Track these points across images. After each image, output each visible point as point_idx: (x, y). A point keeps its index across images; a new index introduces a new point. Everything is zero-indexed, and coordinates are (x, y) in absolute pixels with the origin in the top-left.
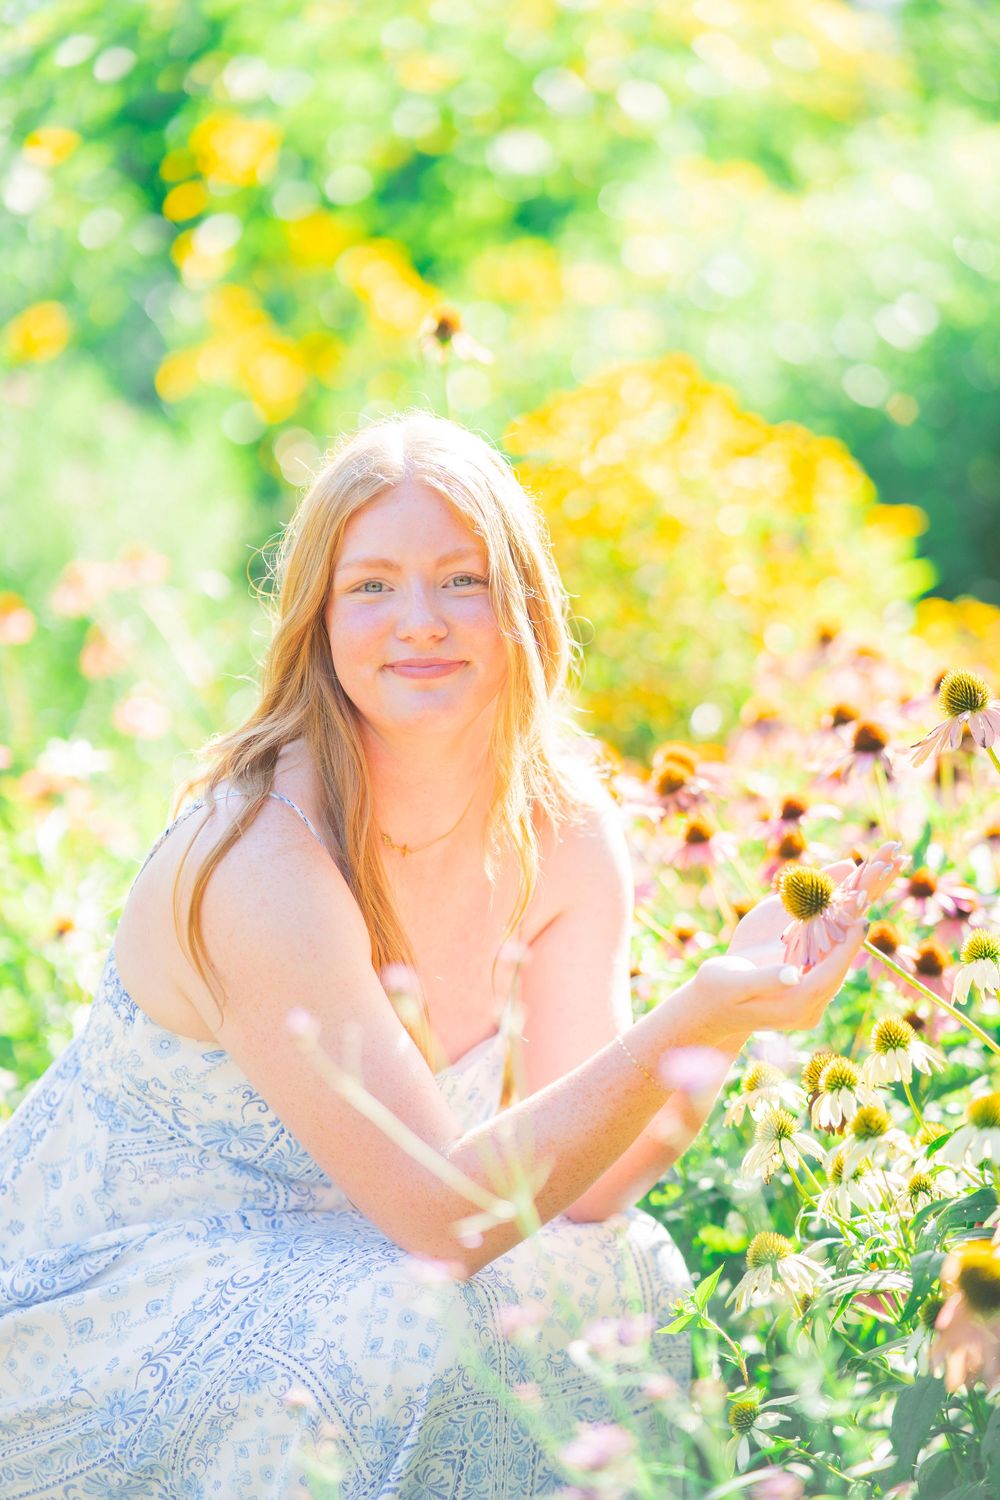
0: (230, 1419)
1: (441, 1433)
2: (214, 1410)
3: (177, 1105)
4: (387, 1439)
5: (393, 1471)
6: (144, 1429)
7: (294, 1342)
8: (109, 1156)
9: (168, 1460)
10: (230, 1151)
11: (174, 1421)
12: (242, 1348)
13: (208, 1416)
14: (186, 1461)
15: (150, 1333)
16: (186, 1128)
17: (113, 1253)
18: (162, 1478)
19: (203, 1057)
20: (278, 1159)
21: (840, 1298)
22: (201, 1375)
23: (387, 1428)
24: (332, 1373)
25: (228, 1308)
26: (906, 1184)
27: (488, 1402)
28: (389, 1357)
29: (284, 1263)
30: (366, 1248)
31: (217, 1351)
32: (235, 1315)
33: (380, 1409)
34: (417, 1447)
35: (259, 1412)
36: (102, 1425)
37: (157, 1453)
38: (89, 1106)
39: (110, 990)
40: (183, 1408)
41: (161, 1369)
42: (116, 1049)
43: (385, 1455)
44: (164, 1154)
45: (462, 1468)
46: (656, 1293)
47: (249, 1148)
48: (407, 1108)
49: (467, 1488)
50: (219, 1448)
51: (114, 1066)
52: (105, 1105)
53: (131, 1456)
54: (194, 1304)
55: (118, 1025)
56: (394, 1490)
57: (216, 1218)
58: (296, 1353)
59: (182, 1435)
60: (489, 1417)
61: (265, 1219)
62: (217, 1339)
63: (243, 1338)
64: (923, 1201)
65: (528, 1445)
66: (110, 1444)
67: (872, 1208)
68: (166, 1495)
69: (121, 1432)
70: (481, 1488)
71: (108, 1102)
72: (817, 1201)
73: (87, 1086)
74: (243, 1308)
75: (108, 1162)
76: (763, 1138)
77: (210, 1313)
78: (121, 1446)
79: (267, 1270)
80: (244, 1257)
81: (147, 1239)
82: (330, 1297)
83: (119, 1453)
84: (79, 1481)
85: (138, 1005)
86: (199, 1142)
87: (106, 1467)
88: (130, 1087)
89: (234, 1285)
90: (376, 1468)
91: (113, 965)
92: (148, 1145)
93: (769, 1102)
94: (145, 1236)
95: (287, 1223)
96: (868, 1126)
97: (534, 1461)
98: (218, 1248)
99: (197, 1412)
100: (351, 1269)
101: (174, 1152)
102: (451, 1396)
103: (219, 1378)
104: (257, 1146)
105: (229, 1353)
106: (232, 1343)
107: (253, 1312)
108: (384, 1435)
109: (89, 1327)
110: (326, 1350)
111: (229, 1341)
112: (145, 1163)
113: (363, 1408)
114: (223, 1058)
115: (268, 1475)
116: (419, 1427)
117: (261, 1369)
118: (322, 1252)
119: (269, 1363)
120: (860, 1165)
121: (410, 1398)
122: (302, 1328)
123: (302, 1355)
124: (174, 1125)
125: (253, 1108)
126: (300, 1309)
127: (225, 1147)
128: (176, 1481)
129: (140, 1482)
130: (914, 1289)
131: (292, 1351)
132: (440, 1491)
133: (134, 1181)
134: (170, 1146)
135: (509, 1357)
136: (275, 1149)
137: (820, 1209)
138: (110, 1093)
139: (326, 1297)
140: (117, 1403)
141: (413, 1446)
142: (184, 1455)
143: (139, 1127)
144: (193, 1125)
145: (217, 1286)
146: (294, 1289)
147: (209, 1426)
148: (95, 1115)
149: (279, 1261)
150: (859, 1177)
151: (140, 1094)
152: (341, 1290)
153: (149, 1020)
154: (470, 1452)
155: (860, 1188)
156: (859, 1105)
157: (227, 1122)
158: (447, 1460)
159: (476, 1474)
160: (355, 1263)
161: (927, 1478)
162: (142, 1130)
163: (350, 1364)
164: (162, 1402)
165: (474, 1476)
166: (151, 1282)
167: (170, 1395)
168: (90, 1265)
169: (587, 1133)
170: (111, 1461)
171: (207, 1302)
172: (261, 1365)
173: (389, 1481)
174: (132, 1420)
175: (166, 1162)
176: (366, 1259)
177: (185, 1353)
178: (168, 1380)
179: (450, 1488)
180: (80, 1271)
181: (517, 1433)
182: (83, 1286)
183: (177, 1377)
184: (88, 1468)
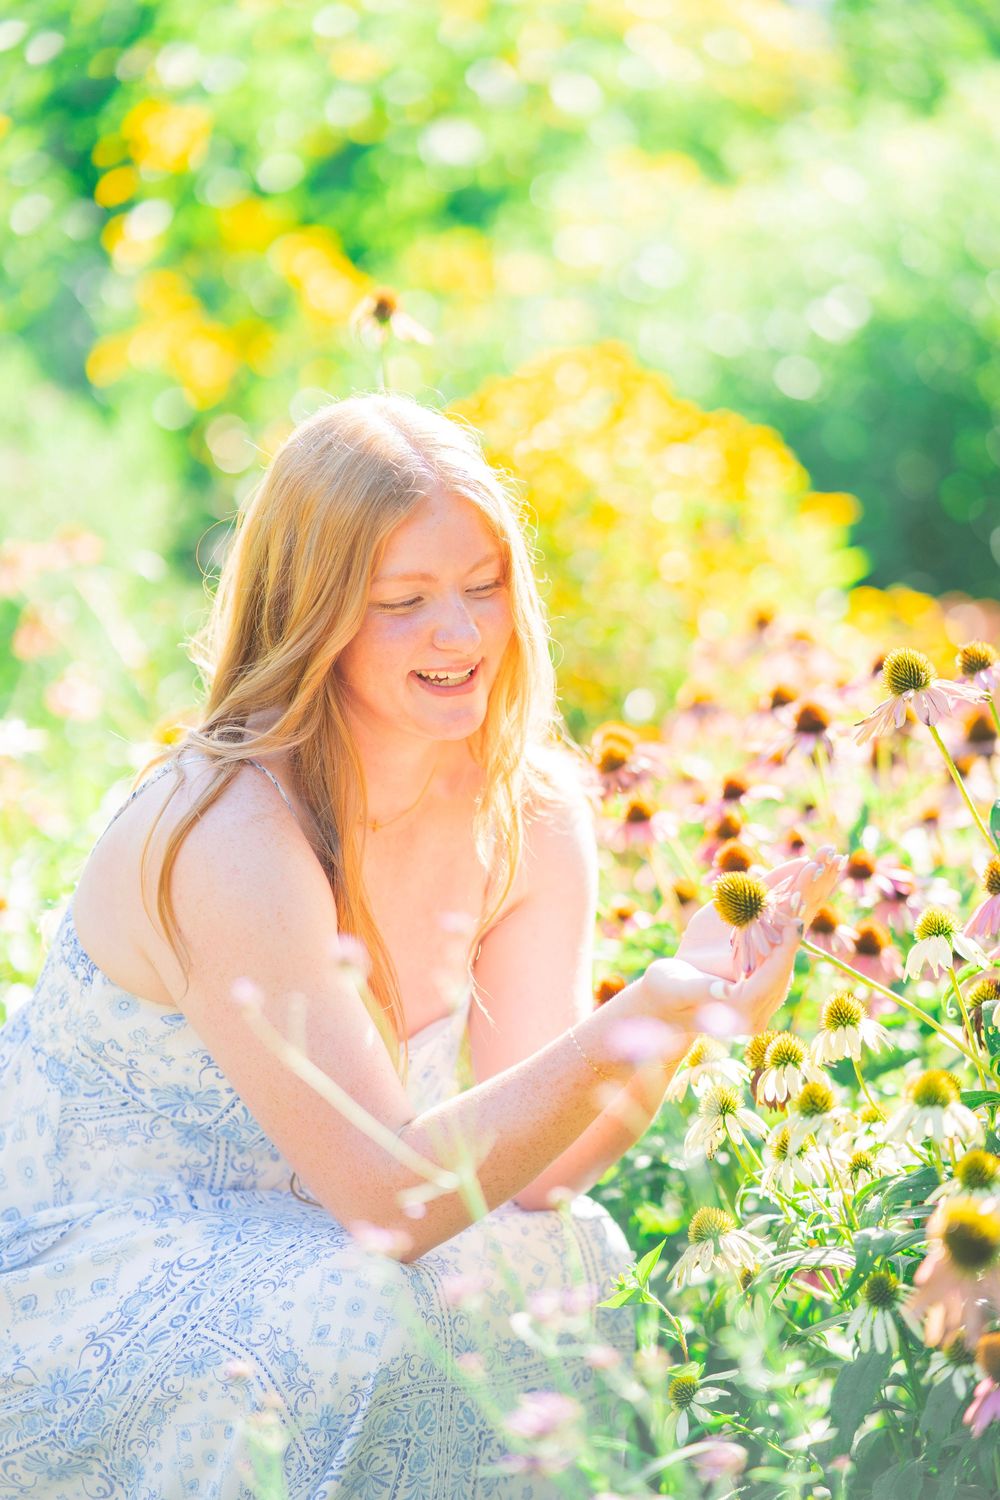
0: (173, 1402)
1: (386, 1421)
2: (157, 1392)
3: (132, 1067)
4: (331, 1426)
5: (337, 1459)
6: (86, 1409)
7: (240, 1328)
8: (61, 1121)
9: (109, 1440)
10: (185, 1116)
11: (117, 1401)
12: (188, 1331)
13: (151, 1398)
14: (127, 1442)
15: (95, 1313)
16: (141, 1091)
17: (61, 1230)
18: (102, 1457)
19: (162, 1019)
20: (232, 1126)
21: (782, 1274)
22: (146, 1357)
23: (332, 1416)
24: (277, 1358)
25: (174, 1290)
26: (849, 1160)
27: (433, 1390)
28: (336, 1345)
29: (231, 1247)
30: (314, 1233)
31: (162, 1334)
32: (181, 1298)
33: (327, 1396)
34: (360, 1436)
35: (203, 1396)
36: (44, 1403)
37: (99, 1433)
38: (40, 1068)
39: (67, 950)
40: (126, 1389)
41: (105, 1349)
42: (70, 1011)
43: (328, 1442)
44: (115, 1120)
45: (405, 1456)
46: (602, 1283)
47: (205, 1113)
48: (361, 1089)
49: (409, 1476)
50: (162, 1431)
51: (68, 1028)
52: (57, 1069)
53: (72, 1435)
54: (140, 1284)
55: (75, 985)
56: (337, 1478)
57: (165, 1198)
58: (242, 1338)
59: (124, 1416)
60: (434, 1405)
61: (212, 1199)
62: (163, 1321)
63: (188, 1322)
64: (864, 1180)
65: (473, 1434)
66: (51, 1422)
67: (815, 1186)
68: (106, 1474)
69: (63, 1411)
70: (424, 1476)
71: (59, 1065)
72: (760, 1177)
73: (37, 1048)
74: (189, 1290)
75: (61, 1127)
76: (707, 1113)
77: (155, 1295)
78: (62, 1425)
79: (216, 1252)
80: (192, 1239)
81: (94, 1216)
82: (277, 1283)
83: (61, 1431)
84: (19, 1457)
85: (97, 965)
86: (153, 1105)
87: (47, 1444)
88: (85, 1049)
89: (181, 1267)
90: (320, 1455)
91: (71, 925)
92: (100, 1111)
93: (712, 1078)
94: (92, 1214)
95: (234, 1203)
96: (814, 1103)
97: (479, 1450)
98: (164, 1229)
99: (141, 1393)
100: (299, 1255)
101: (124, 1118)
102: (397, 1385)
103: (163, 1361)
104: (211, 1111)
105: (175, 1337)
106: (178, 1326)
107: (200, 1295)
108: (328, 1423)
109: (33, 1304)
110: (272, 1336)
111: (174, 1324)
112: (96, 1129)
113: (308, 1395)
114: (183, 1021)
115: (211, 1459)
116: (363, 1416)
117: (206, 1353)
118: (270, 1235)
119: (215, 1348)
120: (805, 1140)
121: (355, 1386)
122: (248, 1313)
123: (248, 1341)
124: (128, 1088)
125: (210, 1074)
126: (247, 1293)
127: (180, 1112)
128: (118, 1461)
129: (80, 1461)
130: (856, 1266)
131: (238, 1336)
132: (383, 1479)
133: (85, 1145)
134: (122, 1111)
135: (455, 1345)
136: (230, 1115)
137: (763, 1185)
138: (63, 1055)
139: (274, 1283)
140: (59, 1381)
141: (357, 1434)
142: (126, 1436)
143: (93, 1092)
144: (147, 1089)
145: (163, 1267)
146: (242, 1274)
147: (152, 1408)
148: (47, 1078)
149: (227, 1244)
150: (803, 1154)
151: (94, 1055)
152: (290, 1276)
153: (109, 981)
154: (414, 1441)
155: (803, 1164)
156: (805, 1081)
157: (182, 1087)
158: (391, 1449)
159: (420, 1462)
160: (304, 1249)
161: (864, 1455)
162: (95, 1095)
163: (295, 1351)
164: (105, 1382)
165: (417, 1464)
166: (97, 1261)
167: (113, 1376)
168: (37, 1243)
169: (534, 1125)
170: (51, 1439)
171: (153, 1283)
172: (206, 1349)
173: (332, 1468)
174: (74, 1399)
175: (116, 1128)
176: (314, 1244)
177: (130, 1334)
178: (111, 1361)
179: (393, 1476)
180: (28, 1247)
181: (461, 1421)
182: (29, 1262)
183: (121, 1358)
184: (29, 1445)
